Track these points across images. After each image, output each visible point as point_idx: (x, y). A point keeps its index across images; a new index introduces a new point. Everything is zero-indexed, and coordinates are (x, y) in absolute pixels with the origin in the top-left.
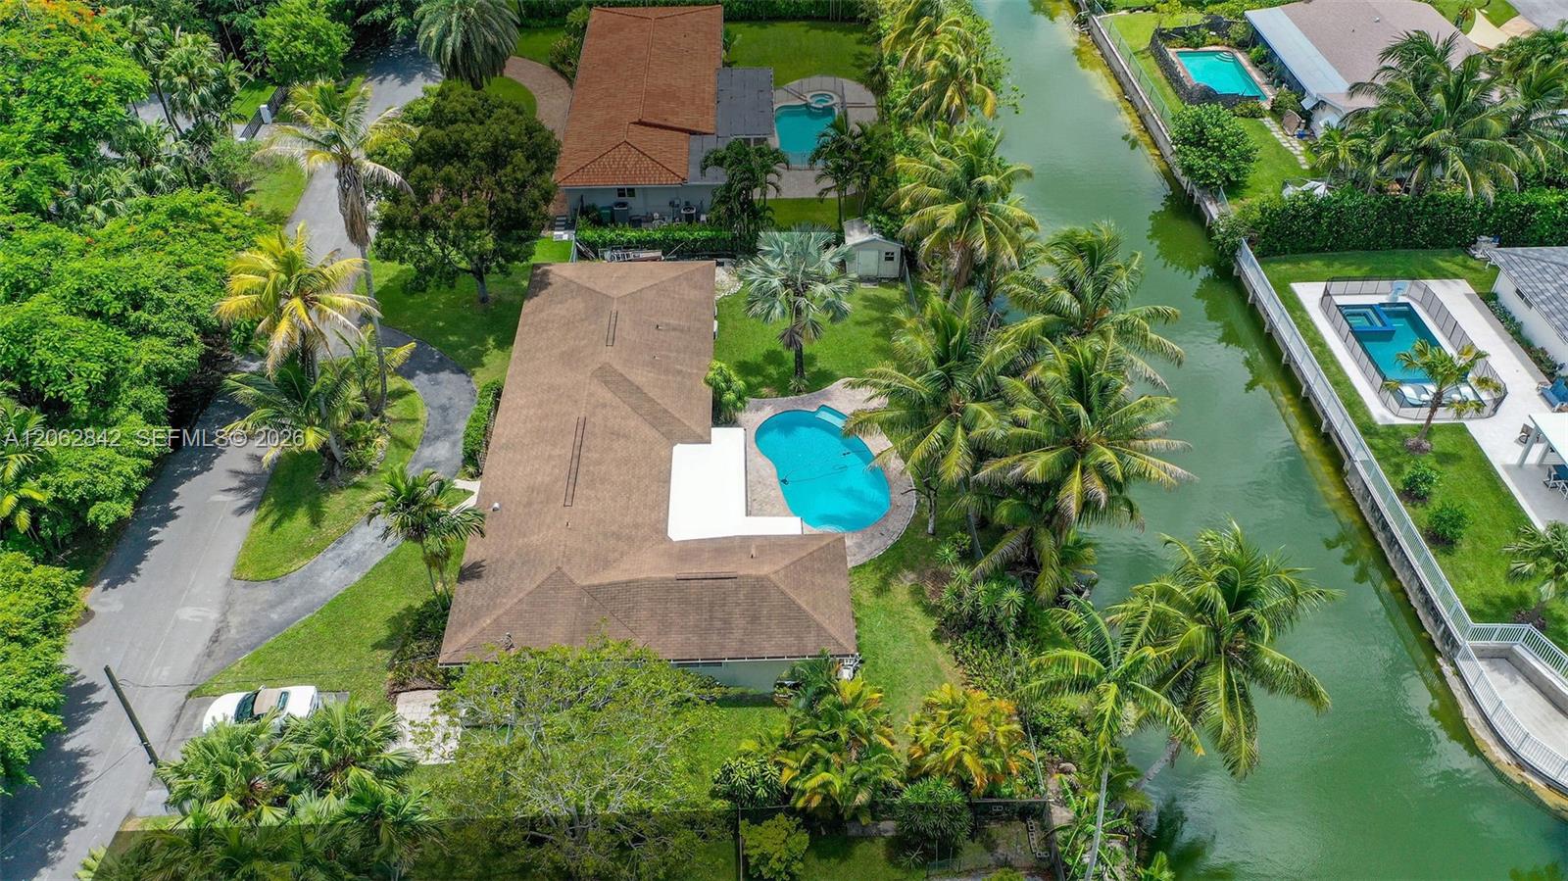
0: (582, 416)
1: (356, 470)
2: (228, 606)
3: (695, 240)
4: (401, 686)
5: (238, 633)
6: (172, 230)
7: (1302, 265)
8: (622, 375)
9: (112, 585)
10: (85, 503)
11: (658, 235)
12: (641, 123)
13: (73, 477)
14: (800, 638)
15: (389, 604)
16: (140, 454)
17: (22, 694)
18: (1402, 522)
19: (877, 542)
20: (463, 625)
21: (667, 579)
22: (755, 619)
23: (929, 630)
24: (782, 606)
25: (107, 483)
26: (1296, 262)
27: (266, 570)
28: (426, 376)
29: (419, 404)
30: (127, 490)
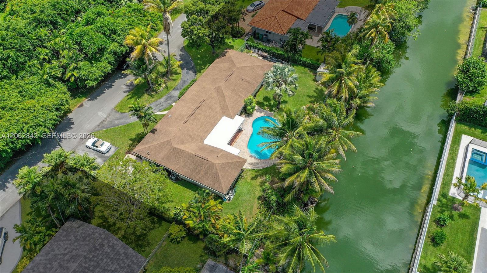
0: (204, 99)
1: (153, 91)
2: (109, 115)
3: (278, 54)
4: (129, 152)
5: (107, 123)
6: (132, 15)
7: (473, 129)
8: (222, 91)
9: (90, 100)
10: (85, 80)
11: (268, 49)
12: (284, 11)
13: (84, 73)
14: (214, 184)
15: (140, 130)
16: (102, 71)
17: (41, 124)
19: (263, 165)
20: (143, 144)
21: (192, 154)
22: (206, 173)
23: (258, 196)
24: (215, 173)
25: (92, 77)
26: (470, 128)
27: (121, 109)
28: (186, 70)
29: (180, 78)
30: (96, 79)
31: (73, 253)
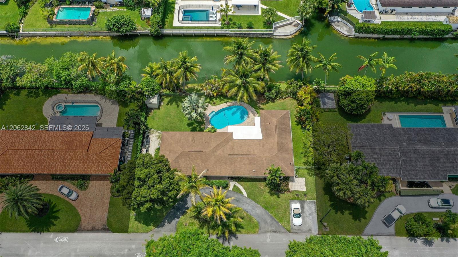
2: (266, 232)
4: (288, 190)
5: (274, 227)
18: (244, 31)
22: (284, 124)
27: (256, 226)
31: (372, 154)
